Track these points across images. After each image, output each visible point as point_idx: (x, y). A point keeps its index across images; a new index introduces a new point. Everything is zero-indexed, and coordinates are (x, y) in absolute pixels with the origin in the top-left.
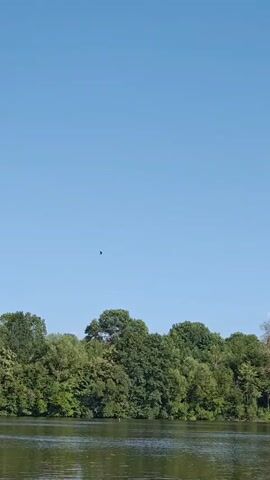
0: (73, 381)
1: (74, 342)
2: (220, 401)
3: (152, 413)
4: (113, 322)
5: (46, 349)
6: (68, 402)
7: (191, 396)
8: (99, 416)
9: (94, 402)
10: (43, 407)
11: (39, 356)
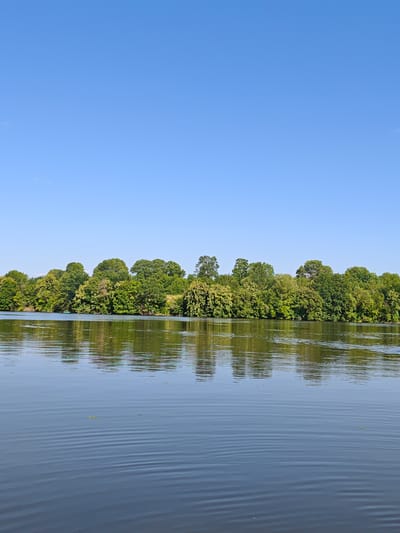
0: (290, 301)
1: (290, 278)
2: (376, 312)
3: (336, 318)
4: (312, 267)
5: (274, 282)
6: (287, 311)
7: (359, 309)
8: (305, 319)
9: (302, 312)
10: (273, 313)
11: (270, 286)
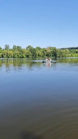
0: (25, 54)
1: (25, 49)
2: (42, 56)
3: (34, 57)
4: (29, 47)
5: (22, 50)
6: (24, 56)
7: (39, 55)
8: (28, 58)
9: (28, 56)
10: (22, 57)
11: (21, 51)
